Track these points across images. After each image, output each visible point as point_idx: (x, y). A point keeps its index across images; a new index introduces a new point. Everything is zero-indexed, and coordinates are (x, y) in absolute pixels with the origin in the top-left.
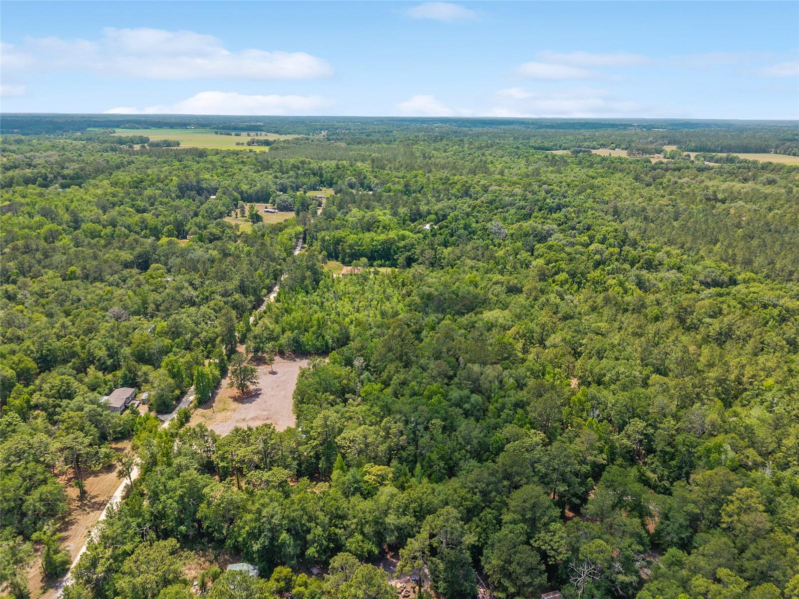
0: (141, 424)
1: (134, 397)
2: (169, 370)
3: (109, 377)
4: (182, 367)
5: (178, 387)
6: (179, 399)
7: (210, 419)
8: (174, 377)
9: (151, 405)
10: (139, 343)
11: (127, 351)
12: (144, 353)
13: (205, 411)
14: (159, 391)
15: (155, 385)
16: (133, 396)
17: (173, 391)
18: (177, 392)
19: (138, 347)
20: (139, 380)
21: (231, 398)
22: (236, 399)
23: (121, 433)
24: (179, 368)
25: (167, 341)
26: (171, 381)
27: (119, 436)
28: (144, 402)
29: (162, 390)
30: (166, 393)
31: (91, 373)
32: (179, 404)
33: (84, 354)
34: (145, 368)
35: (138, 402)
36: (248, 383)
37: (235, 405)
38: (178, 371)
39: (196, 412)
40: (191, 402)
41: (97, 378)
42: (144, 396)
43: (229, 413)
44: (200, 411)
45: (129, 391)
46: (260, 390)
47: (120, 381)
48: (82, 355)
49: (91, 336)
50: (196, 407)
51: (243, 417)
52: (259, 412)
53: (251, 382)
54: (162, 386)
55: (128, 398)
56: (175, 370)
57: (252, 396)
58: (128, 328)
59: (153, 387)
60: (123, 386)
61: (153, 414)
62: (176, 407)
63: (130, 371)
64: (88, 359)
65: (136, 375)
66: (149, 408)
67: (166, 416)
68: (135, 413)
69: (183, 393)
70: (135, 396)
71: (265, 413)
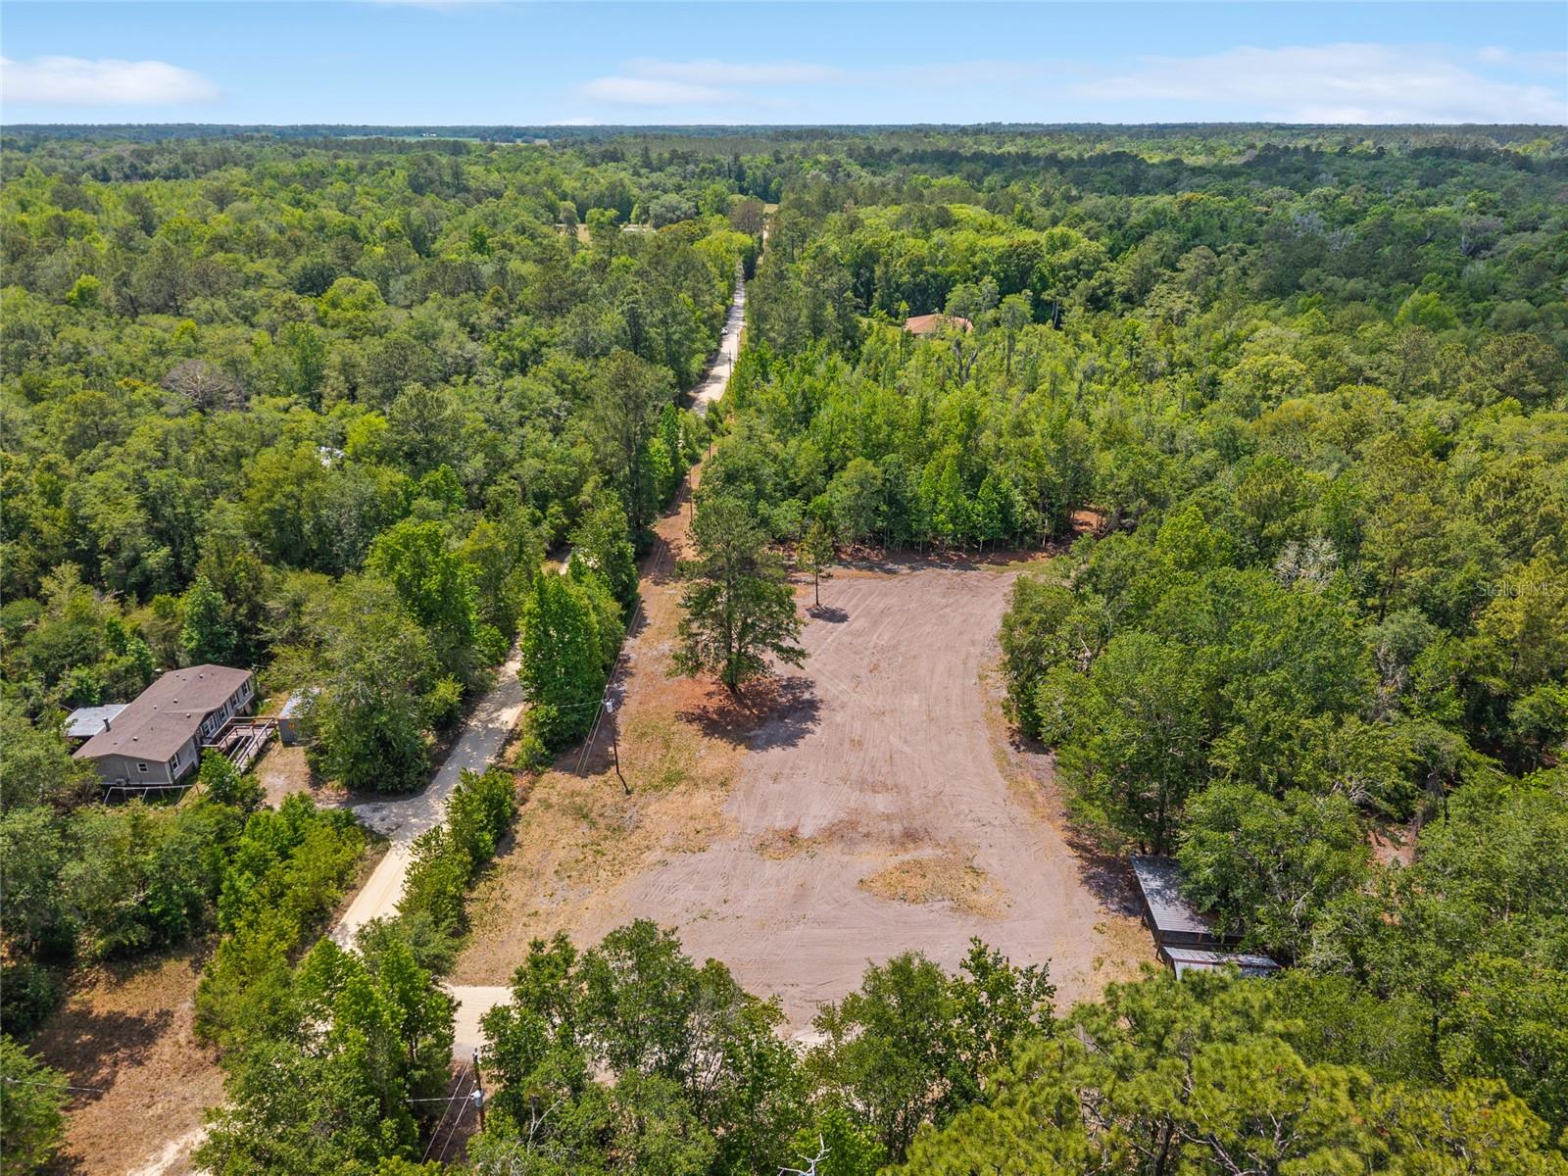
0: (257, 867)
1: (249, 708)
2: (404, 588)
3: (144, 616)
4: (464, 574)
5: (452, 664)
6: (450, 725)
7: (617, 830)
8: (427, 616)
9: (321, 750)
10: (277, 483)
11: (229, 516)
12: (297, 523)
13: (584, 785)
14: (356, 686)
15: (336, 654)
16: (244, 703)
17: (421, 687)
18: (447, 690)
19: (271, 496)
20: (271, 632)
21: (691, 718)
22: (713, 725)
23: (150, 921)
24: (450, 569)
25: (392, 476)
26: (412, 632)
27: (138, 934)
28: (288, 734)
29: (371, 680)
30: (392, 695)
31: (64, 596)
32: (454, 741)
33: (54, 520)
34: (296, 582)
35: (261, 735)
36: (769, 656)
37: (716, 755)
38: (445, 591)
39: (538, 793)
40: (513, 736)
41: (83, 619)
42: (287, 707)
43: (702, 799)
44: (557, 784)
45: (224, 683)
46: (809, 685)
47: (188, 638)
48: (45, 526)
49: (89, 456)
50: (536, 765)
51: (781, 823)
52: (854, 799)
53: (779, 649)
54: (373, 657)
55: (217, 714)
56: (432, 584)
57: (783, 713)
58: (240, 437)
59: (328, 665)
60: (198, 658)
61: (329, 800)
62: (440, 758)
63: (230, 592)
64: (71, 545)
65: (257, 612)
66: (314, 766)
67: (394, 810)
68: (237, 796)
69: (472, 696)
70: (254, 704)
71: (881, 803)
